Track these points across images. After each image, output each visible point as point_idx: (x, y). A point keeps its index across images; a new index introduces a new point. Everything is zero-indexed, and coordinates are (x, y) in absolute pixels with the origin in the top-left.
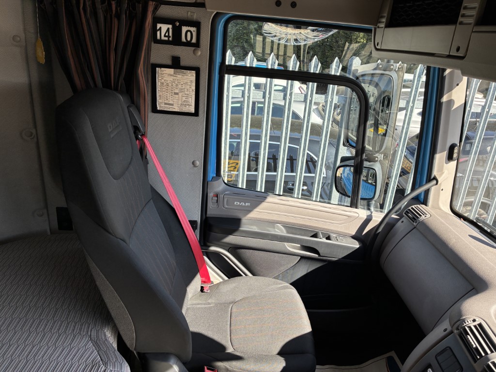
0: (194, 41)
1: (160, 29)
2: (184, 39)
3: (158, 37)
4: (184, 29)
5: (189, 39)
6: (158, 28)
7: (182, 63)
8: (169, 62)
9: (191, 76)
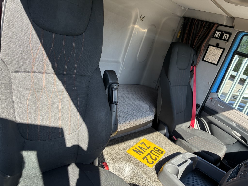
0: (227, 39)
1: (217, 33)
2: (223, 38)
3: (215, 36)
4: (225, 34)
5: (225, 38)
6: (216, 33)
7: (219, 46)
8: (215, 45)
9: (221, 51)
